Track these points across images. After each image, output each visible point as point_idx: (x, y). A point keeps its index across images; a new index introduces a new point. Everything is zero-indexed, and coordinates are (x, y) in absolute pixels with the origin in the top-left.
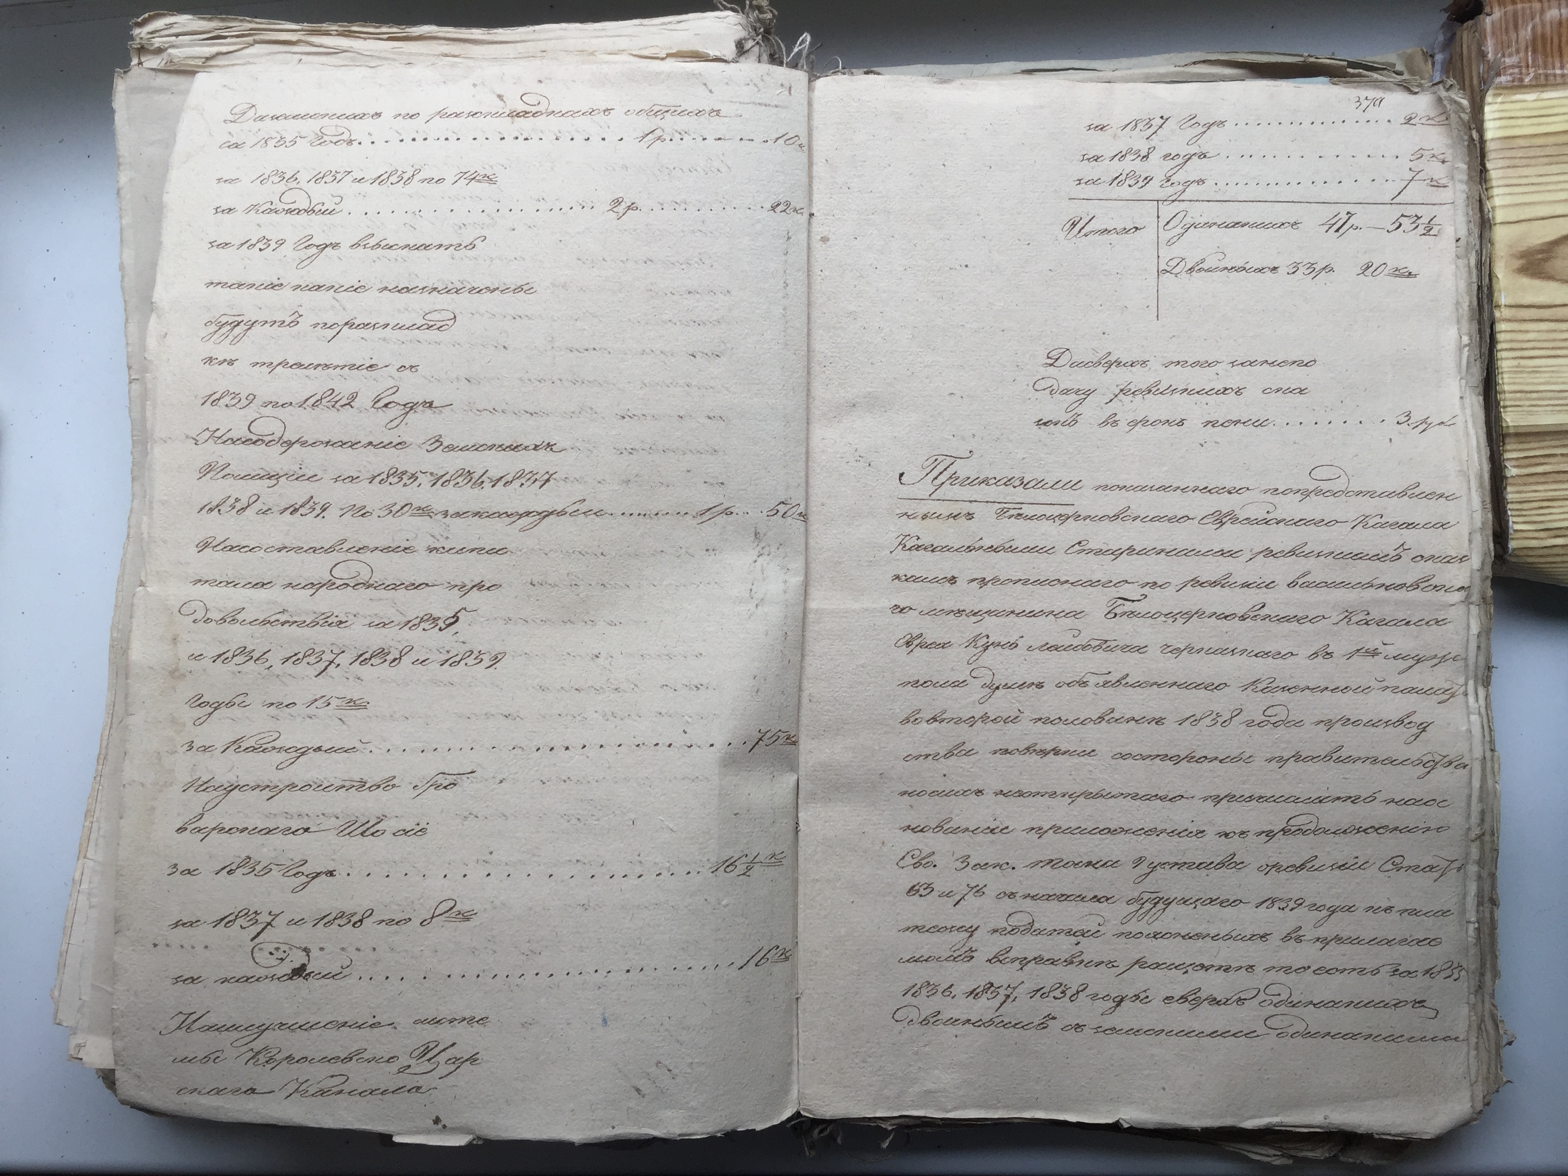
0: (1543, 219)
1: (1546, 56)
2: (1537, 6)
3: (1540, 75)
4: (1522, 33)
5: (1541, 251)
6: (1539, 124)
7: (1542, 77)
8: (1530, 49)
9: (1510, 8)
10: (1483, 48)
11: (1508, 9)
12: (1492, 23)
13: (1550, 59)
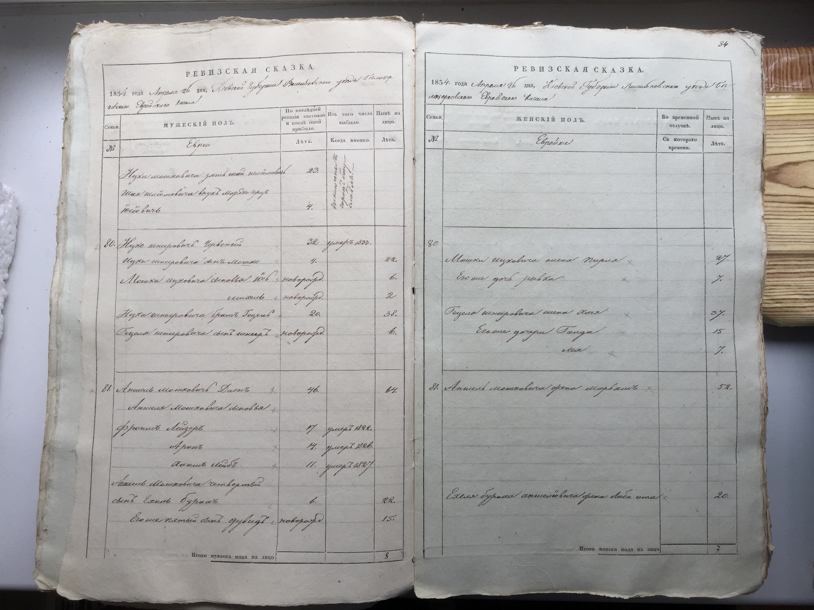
0: (777, 154)
1: (780, 78)
2: (777, 55)
5: (775, 169)
8: (773, 75)
13: (782, 80)
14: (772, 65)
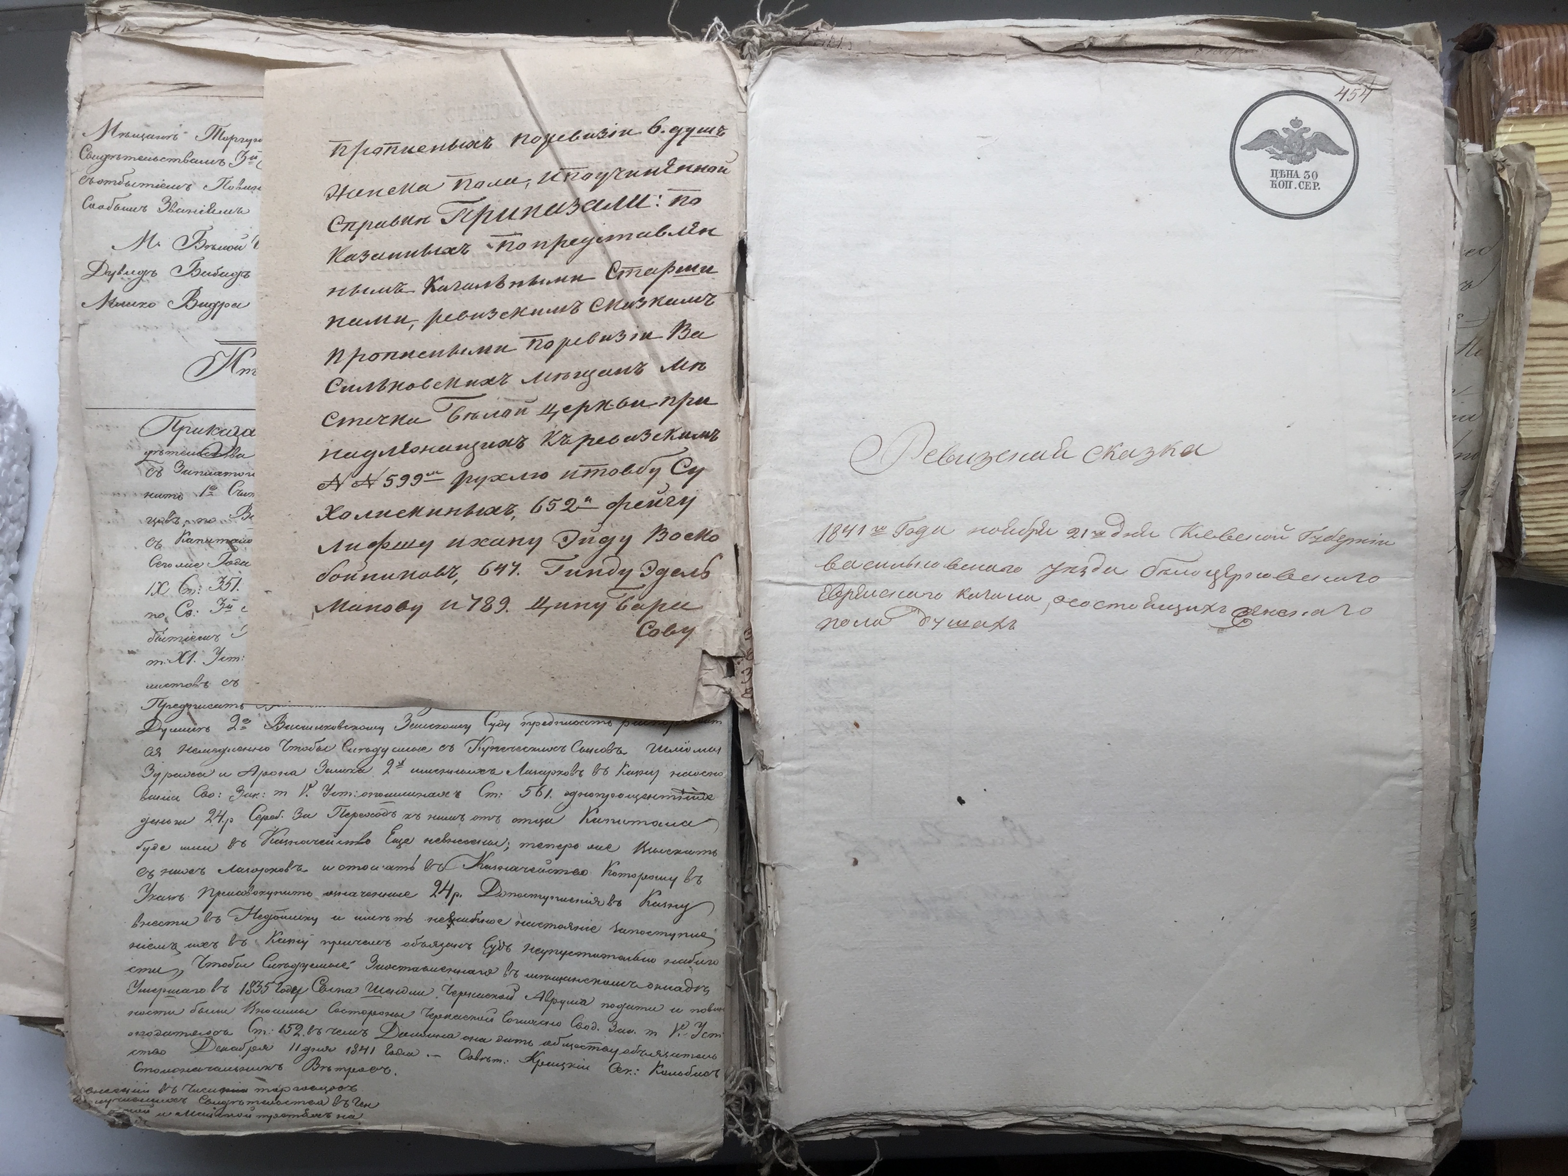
0: (1550, 242)
1: (1551, 88)
2: (1544, 40)
3: (1547, 106)
4: (1530, 66)
5: (1549, 273)
6: (1546, 153)
7: (1549, 109)
8: (1538, 82)
9: (1520, 42)
10: (1494, 80)
11: (1518, 42)
12: (1504, 56)
13: (1556, 93)
14: (1535, 61)
